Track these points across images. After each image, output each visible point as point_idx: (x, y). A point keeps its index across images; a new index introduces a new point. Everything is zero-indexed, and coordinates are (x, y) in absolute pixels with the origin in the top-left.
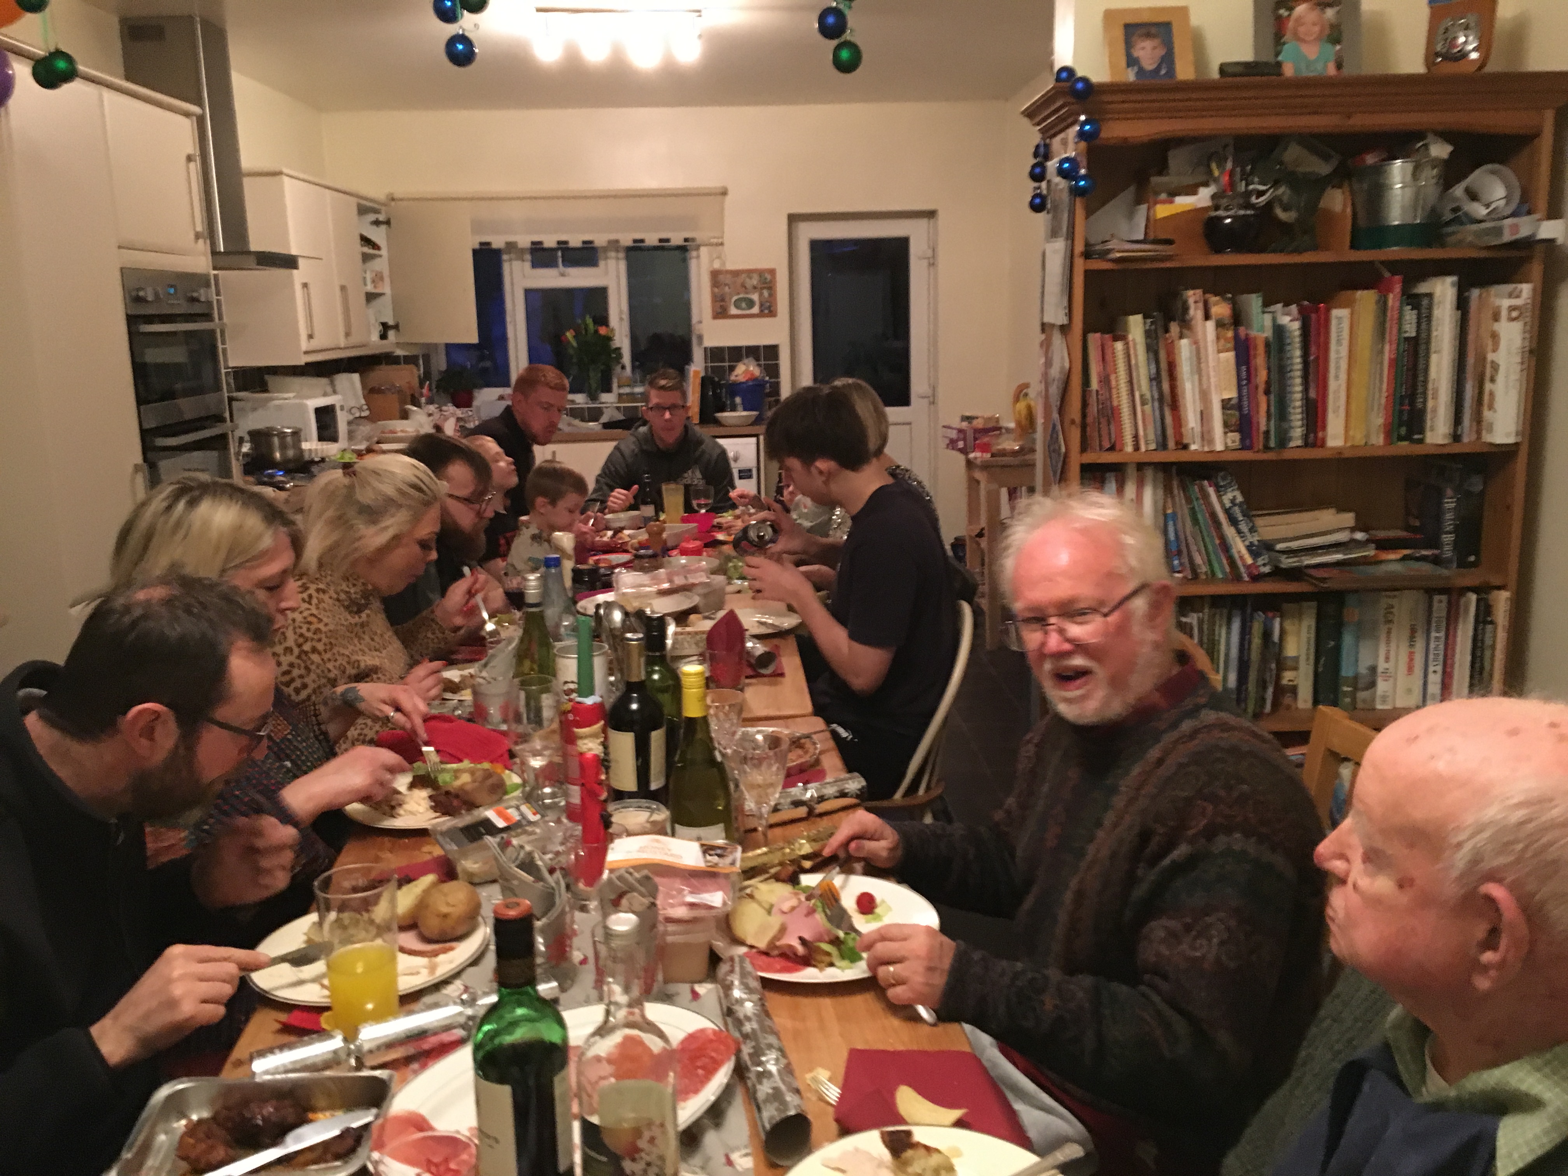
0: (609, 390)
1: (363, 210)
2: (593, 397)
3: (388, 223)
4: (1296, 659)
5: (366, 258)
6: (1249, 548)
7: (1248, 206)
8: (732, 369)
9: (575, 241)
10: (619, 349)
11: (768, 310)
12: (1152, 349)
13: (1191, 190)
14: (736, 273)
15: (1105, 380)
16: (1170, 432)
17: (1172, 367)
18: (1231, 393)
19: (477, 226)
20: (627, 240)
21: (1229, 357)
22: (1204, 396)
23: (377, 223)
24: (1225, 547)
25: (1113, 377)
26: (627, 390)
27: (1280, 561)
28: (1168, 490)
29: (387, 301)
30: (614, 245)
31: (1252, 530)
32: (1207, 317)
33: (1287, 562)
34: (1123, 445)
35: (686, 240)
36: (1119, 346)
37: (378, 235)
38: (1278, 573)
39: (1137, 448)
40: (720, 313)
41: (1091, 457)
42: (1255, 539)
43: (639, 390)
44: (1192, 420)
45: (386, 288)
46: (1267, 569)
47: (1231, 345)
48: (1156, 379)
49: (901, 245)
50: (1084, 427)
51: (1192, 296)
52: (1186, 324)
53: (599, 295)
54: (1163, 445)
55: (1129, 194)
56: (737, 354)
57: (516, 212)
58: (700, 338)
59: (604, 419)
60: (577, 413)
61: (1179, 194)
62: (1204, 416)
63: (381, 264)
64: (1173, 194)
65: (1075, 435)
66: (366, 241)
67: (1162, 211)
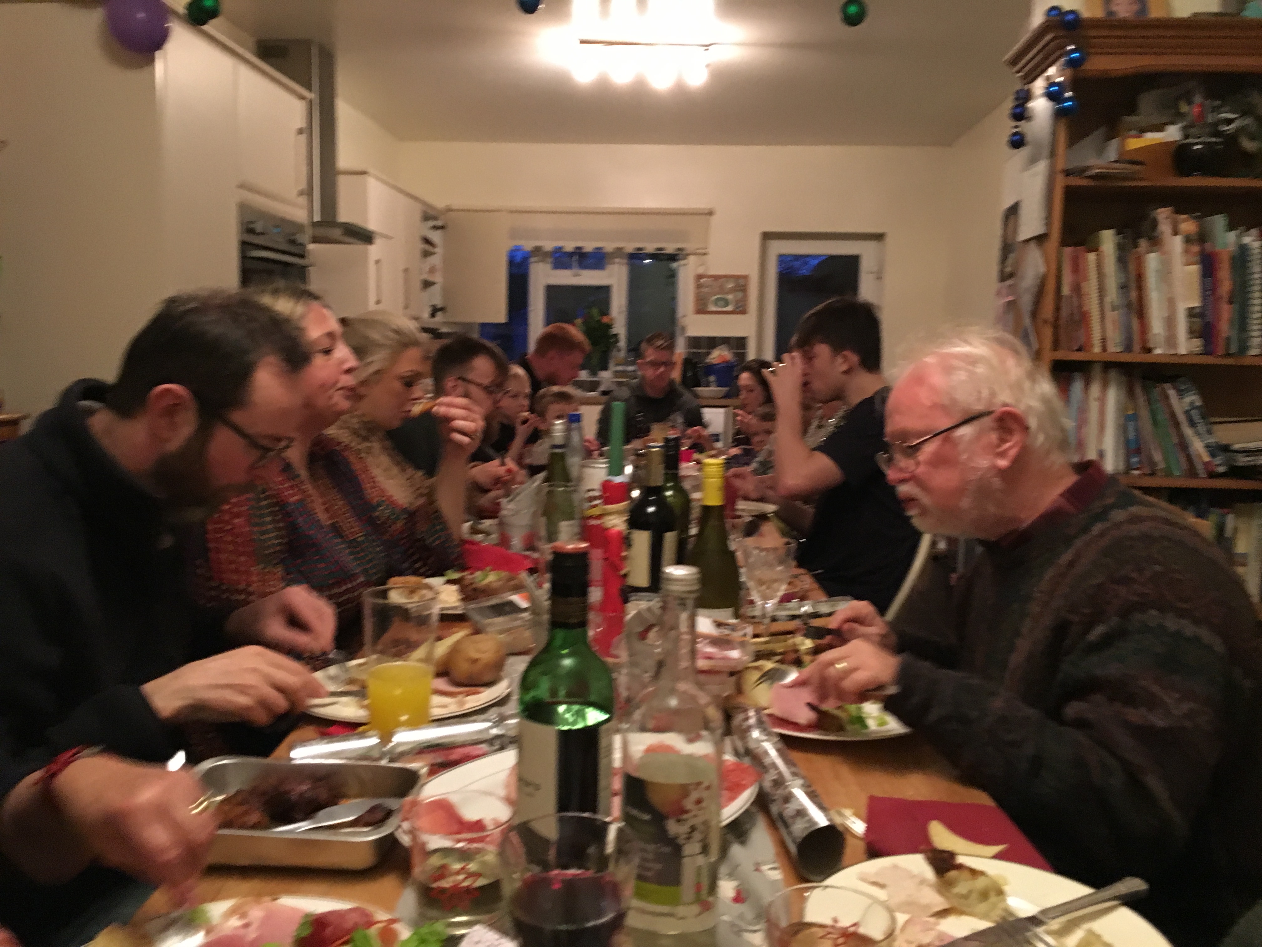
0: (605, 368)
1: (426, 217)
2: (594, 373)
3: (442, 228)
4: (1244, 555)
5: (426, 254)
6: (1207, 446)
7: (1217, 134)
8: (708, 354)
9: (589, 246)
10: (616, 335)
11: (741, 309)
12: (1122, 261)
13: (1159, 128)
14: (716, 278)
15: (1077, 289)
16: (1136, 337)
17: (1140, 278)
18: (1196, 303)
19: (514, 233)
20: (630, 247)
21: (1195, 269)
22: (1171, 302)
23: (435, 228)
24: (1184, 445)
25: (1083, 285)
26: (620, 368)
27: (1235, 461)
28: (1130, 393)
29: (436, 289)
30: (619, 252)
31: (1210, 432)
32: (1176, 233)
33: (1243, 460)
34: (1092, 346)
35: (679, 249)
36: (1092, 257)
37: (436, 237)
38: (1235, 472)
39: (1104, 349)
40: (701, 309)
41: (1061, 355)
42: (1212, 440)
43: (631, 368)
44: (1157, 327)
45: (438, 278)
46: (1222, 469)
47: (1197, 258)
48: (1124, 287)
49: (852, 263)
50: (1056, 327)
51: (1163, 215)
52: (1155, 242)
53: (604, 291)
54: (1128, 348)
55: (1099, 133)
56: (713, 342)
57: (544, 223)
58: (683, 329)
59: (602, 388)
60: (580, 385)
61: (1148, 131)
62: (1170, 322)
63: (435, 260)
64: (1143, 130)
65: (1048, 332)
66: (427, 241)
67: (1134, 144)
